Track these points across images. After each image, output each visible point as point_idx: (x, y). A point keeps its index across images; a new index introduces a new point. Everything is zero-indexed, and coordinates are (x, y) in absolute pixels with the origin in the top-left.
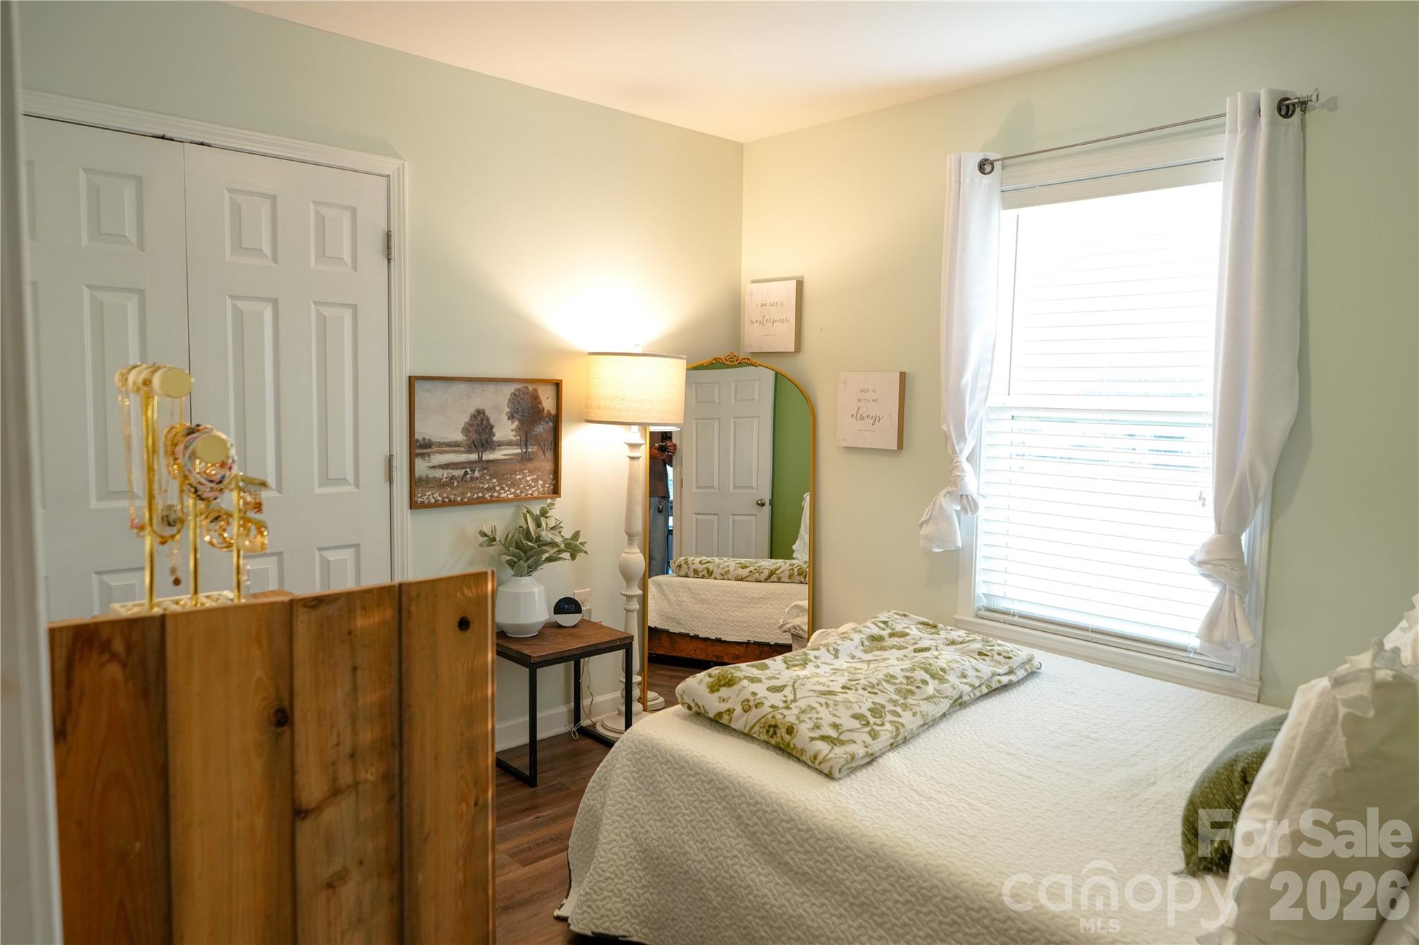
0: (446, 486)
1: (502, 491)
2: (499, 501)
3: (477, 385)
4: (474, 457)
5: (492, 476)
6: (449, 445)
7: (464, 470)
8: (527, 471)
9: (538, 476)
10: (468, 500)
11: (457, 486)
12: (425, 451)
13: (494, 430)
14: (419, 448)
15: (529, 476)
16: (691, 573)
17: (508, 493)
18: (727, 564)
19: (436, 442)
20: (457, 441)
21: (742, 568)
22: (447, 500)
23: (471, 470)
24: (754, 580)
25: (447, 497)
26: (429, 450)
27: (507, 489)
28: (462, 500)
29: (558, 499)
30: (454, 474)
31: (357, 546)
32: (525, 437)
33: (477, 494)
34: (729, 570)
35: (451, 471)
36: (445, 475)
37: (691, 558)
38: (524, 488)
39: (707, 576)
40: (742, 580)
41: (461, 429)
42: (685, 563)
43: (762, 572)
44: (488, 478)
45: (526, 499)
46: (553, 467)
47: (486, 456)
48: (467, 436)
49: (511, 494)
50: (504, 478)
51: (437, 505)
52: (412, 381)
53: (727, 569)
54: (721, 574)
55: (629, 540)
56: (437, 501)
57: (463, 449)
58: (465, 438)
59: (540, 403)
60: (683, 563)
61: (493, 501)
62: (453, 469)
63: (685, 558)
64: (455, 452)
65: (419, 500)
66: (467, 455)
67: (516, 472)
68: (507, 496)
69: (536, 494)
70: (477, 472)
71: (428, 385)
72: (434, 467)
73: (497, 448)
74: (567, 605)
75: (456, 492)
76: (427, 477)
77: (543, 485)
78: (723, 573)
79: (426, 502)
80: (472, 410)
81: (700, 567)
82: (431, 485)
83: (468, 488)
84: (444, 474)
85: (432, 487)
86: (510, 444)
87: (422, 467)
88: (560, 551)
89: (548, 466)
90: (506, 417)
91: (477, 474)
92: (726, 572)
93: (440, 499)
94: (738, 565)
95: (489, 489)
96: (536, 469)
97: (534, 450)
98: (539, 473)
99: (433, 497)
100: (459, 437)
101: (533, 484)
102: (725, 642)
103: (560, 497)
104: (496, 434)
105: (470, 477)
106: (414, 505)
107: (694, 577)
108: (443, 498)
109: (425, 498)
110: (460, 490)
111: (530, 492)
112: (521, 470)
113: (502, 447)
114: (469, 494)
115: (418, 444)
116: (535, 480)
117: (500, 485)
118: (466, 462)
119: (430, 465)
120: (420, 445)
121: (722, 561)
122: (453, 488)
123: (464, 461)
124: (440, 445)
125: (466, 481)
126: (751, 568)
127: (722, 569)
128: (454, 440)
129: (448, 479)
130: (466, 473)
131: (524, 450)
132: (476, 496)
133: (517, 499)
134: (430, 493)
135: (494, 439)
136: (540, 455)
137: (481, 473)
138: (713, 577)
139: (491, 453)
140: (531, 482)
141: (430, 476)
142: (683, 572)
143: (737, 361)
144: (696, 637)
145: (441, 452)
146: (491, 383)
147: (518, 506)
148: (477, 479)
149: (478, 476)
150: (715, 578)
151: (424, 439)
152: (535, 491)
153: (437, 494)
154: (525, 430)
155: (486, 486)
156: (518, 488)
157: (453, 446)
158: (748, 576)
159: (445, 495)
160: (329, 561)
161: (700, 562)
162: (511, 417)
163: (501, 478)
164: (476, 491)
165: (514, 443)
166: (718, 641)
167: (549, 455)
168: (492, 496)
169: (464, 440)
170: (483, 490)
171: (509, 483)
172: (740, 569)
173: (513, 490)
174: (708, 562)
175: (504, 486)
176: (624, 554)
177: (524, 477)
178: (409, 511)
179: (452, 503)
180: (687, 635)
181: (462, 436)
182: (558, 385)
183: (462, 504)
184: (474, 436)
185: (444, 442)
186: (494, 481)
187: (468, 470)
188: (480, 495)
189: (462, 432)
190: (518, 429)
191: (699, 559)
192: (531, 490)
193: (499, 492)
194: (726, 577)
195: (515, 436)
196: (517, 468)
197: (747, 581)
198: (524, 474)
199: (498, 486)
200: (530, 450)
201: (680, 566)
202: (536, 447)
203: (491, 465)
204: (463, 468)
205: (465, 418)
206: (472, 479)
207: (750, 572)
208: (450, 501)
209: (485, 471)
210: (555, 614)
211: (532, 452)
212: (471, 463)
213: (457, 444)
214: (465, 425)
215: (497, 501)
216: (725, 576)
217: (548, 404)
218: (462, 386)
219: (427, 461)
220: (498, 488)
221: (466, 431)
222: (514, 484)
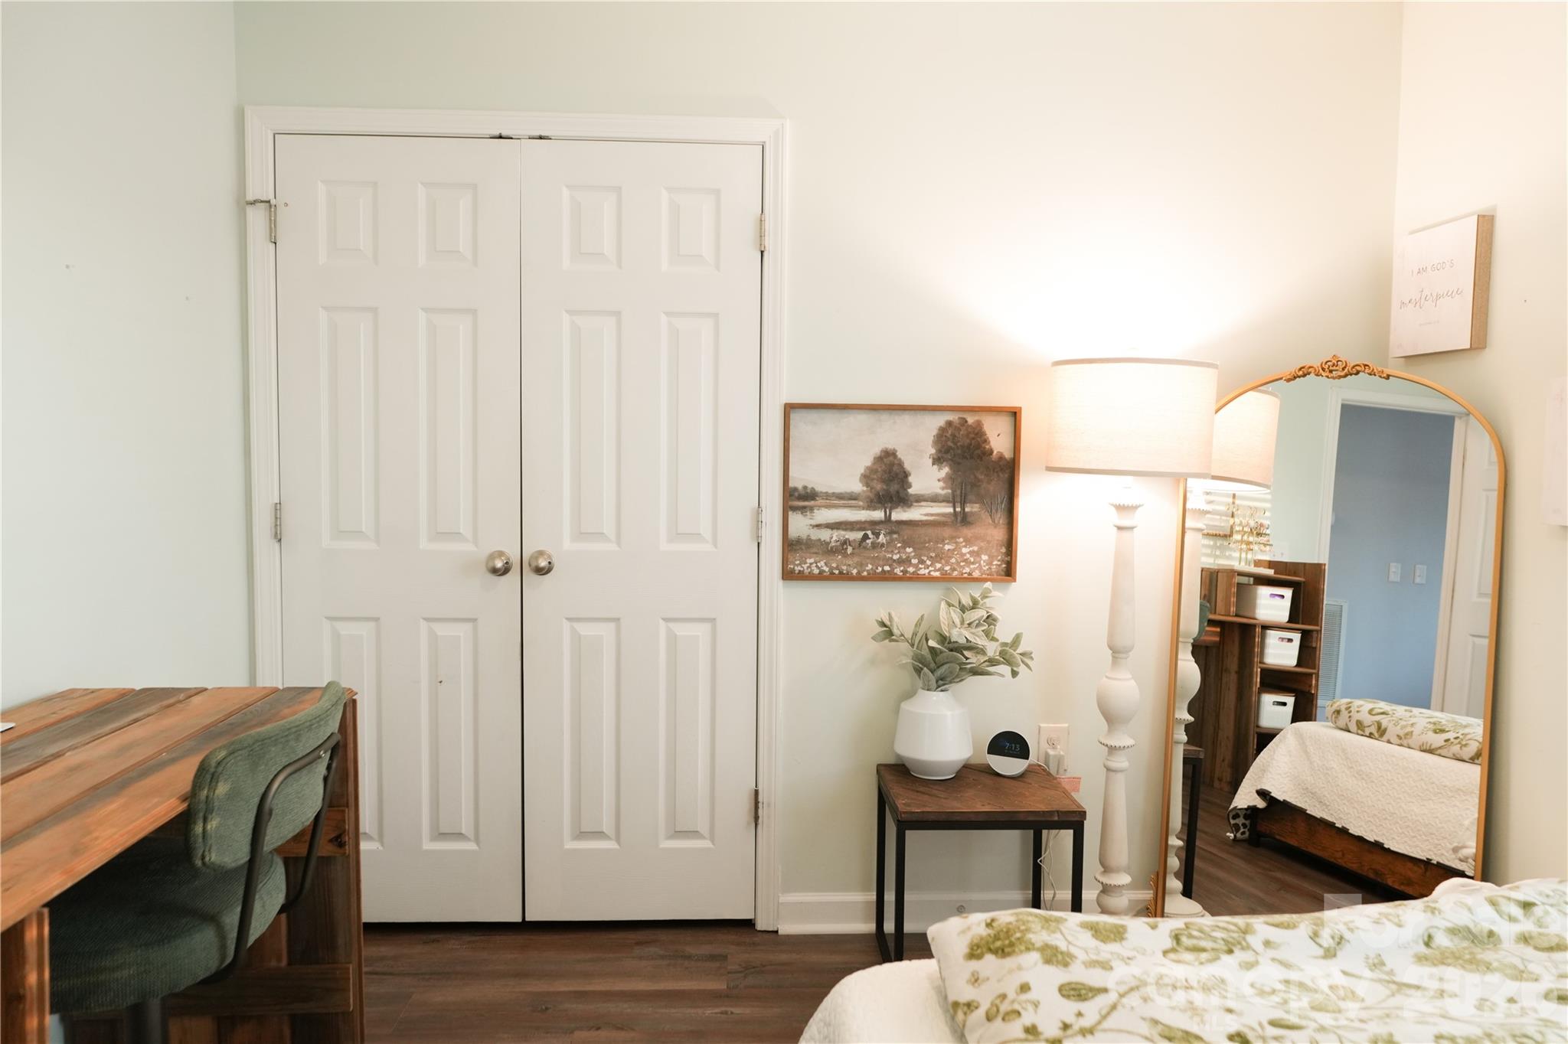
0: (834, 553)
1: (920, 566)
2: (916, 578)
3: (885, 416)
4: (878, 515)
5: (906, 544)
6: (840, 496)
7: (862, 533)
8: (961, 540)
9: (981, 548)
10: (869, 574)
11: (852, 554)
12: (806, 503)
13: (911, 479)
14: (797, 499)
15: (965, 546)
16: (1353, 727)
17: (930, 568)
18: (1413, 720)
19: (821, 492)
20: (853, 492)
21: (1435, 732)
22: (837, 572)
23: (873, 533)
24: (1452, 756)
25: (837, 568)
26: (812, 503)
27: (928, 563)
28: (859, 573)
29: (1014, 583)
30: (847, 537)
31: (713, 620)
32: (962, 491)
33: (883, 566)
34: (1412, 732)
35: (843, 533)
36: (834, 538)
37: (1357, 702)
38: (958, 563)
39: (1376, 735)
40: (1431, 751)
41: (859, 476)
42: (1347, 709)
43: (1466, 745)
44: (899, 545)
45: (961, 579)
46: (1006, 537)
47: (899, 515)
48: (867, 485)
49: (935, 570)
50: (924, 547)
51: (821, 577)
52: (789, 409)
53: (1409, 729)
54: (1398, 736)
55: (1113, 657)
56: (821, 572)
57: (861, 503)
58: (865, 488)
59: (986, 441)
60: (1343, 708)
61: (905, 578)
62: (846, 530)
63: (1349, 700)
64: (851, 507)
65: (798, 569)
66: (868, 512)
67: (943, 541)
68: (929, 573)
69: (976, 574)
70: (881, 536)
71: (813, 415)
72: (818, 526)
73: (915, 504)
74: (1009, 744)
75: (850, 562)
76: (809, 539)
77: (988, 561)
78: (1402, 735)
79: (807, 571)
80: (876, 450)
81: (1368, 719)
82: (815, 550)
83: (868, 558)
84: (834, 536)
85: (816, 553)
86: (935, 499)
87: (800, 526)
88: (992, 662)
89: (999, 534)
90: (931, 461)
91: (882, 539)
92: (1407, 734)
93: (826, 569)
94: (1431, 726)
95: (900, 562)
96: (977, 538)
97: (975, 510)
98: (982, 544)
99: (817, 566)
100: (857, 487)
101: (972, 560)
102: (1388, 850)
103: (1015, 581)
104: (913, 485)
105: (872, 543)
106: (788, 575)
107: (1358, 734)
108: (832, 569)
109: (805, 566)
110: (856, 559)
111: (967, 570)
112: (953, 538)
113: (923, 503)
114: (870, 566)
115: (796, 494)
116: (977, 554)
117: (918, 556)
118: (865, 522)
119: (814, 522)
120: (799, 495)
121: (1409, 714)
122: (845, 555)
123: (863, 520)
124: (827, 496)
125: (865, 548)
126: (1451, 735)
127: (1402, 729)
128: (849, 491)
129: (838, 543)
130: (866, 537)
131: (958, 509)
132: (880, 569)
133: (945, 578)
134: (812, 560)
135: (910, 491)
136: (984, 517)
137: (888, 538)
138: (1385, 738)
139: (905, 511)
140: (968, 556)
141: (813, 538)
142: (1342, 723)
143: (1343, 369)
144: (1344, 831)
145: (828, 507)
146: (907, 412)
147: (948, 589)
148: (882, 545)
149: (884, 541)
150: (1389, 742)
151: (805, 488)
152: (975, 569)
153: (822, 563)
154: (959, 480)
155: (896, 557)
156: (947, 563)
157: (846, 499)
158: (1440, 748)
159: (834, 565)
160: (676, 635)
161: (1370, 712)
162: (938, 460)
163: (920, 548)
164: (881, 563)
165: (941, 499)
166: (1378, 846)
167: (1001, 518)
168: (905, 572)
169: (863, 491)
170: (891, 562)
171: (933, 555)
172: (1431, 734)
173: (938, 566)
174: (1383, 713)
175: (925, 558)
176: (1105, 679)
177: (958, 548)
178: (781, 582)
179: (844, 577)
180: (1331, 825)
181: (861, 485)
182: (1015, 414)
183: (859, 578)
184: (879, 486)
185: (834, 493)
186: (909, 550)
187: (869, 533)
188: (887, 568)
189: (861, 481)
190: (950, 480)
191: (1370, 706)
192: (968, 567)
193: (916, 566)
194: (1405, 742)
195: (943, 489)
196: (946, 536)
197: (1440, 755)
198: (956, 543)
199: (914, 557)
200: (967, 510)
201: (1338, 712)
202: (977, 505)
203: (904, 527)
204: (861, 529)
205: (867, 461)
206: (875, 546)
207: (1447, 741)
208: (841, 573)
209: (895, 536)
210: (988, 753)
211: (971, 512)
212: (873, 524)
213: (853, 497)
214: (865, 471)
215: (910, 579)
216: (1403, 740)
217: (998, 441)
218: (863, 418)
219: (809, 517)
220: (915, 561)
221: (866, 478)
222: (939, 558)
